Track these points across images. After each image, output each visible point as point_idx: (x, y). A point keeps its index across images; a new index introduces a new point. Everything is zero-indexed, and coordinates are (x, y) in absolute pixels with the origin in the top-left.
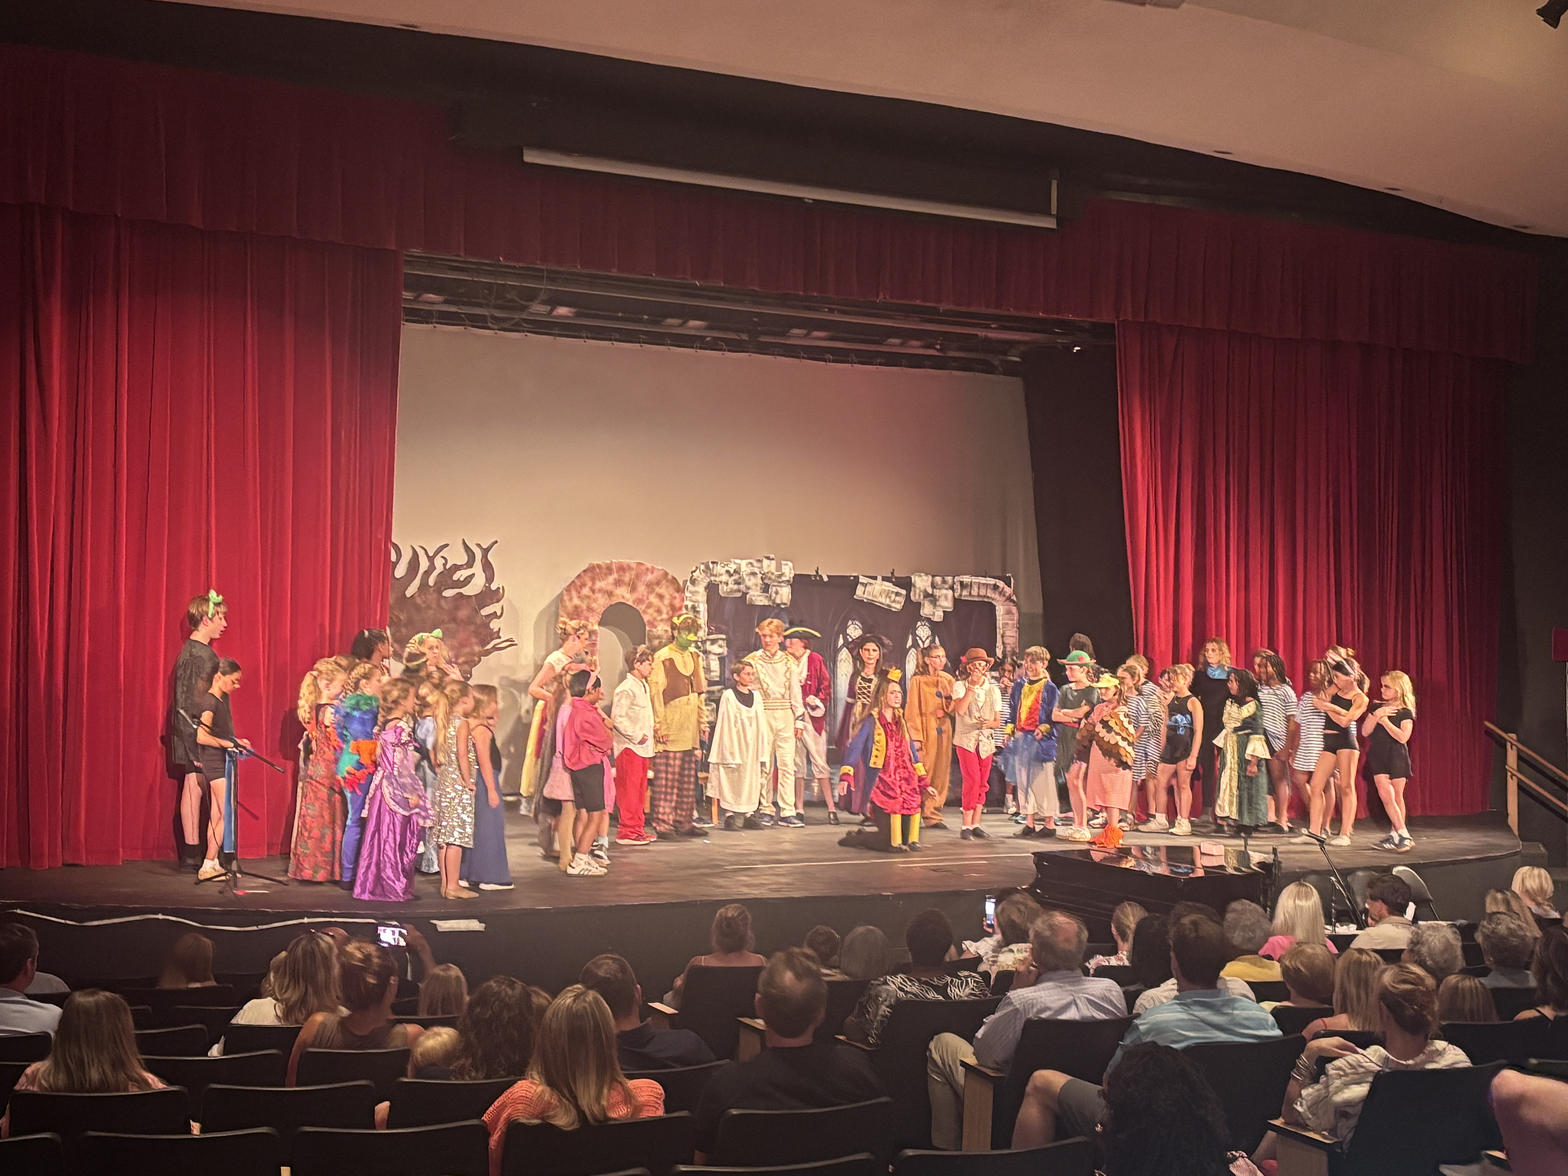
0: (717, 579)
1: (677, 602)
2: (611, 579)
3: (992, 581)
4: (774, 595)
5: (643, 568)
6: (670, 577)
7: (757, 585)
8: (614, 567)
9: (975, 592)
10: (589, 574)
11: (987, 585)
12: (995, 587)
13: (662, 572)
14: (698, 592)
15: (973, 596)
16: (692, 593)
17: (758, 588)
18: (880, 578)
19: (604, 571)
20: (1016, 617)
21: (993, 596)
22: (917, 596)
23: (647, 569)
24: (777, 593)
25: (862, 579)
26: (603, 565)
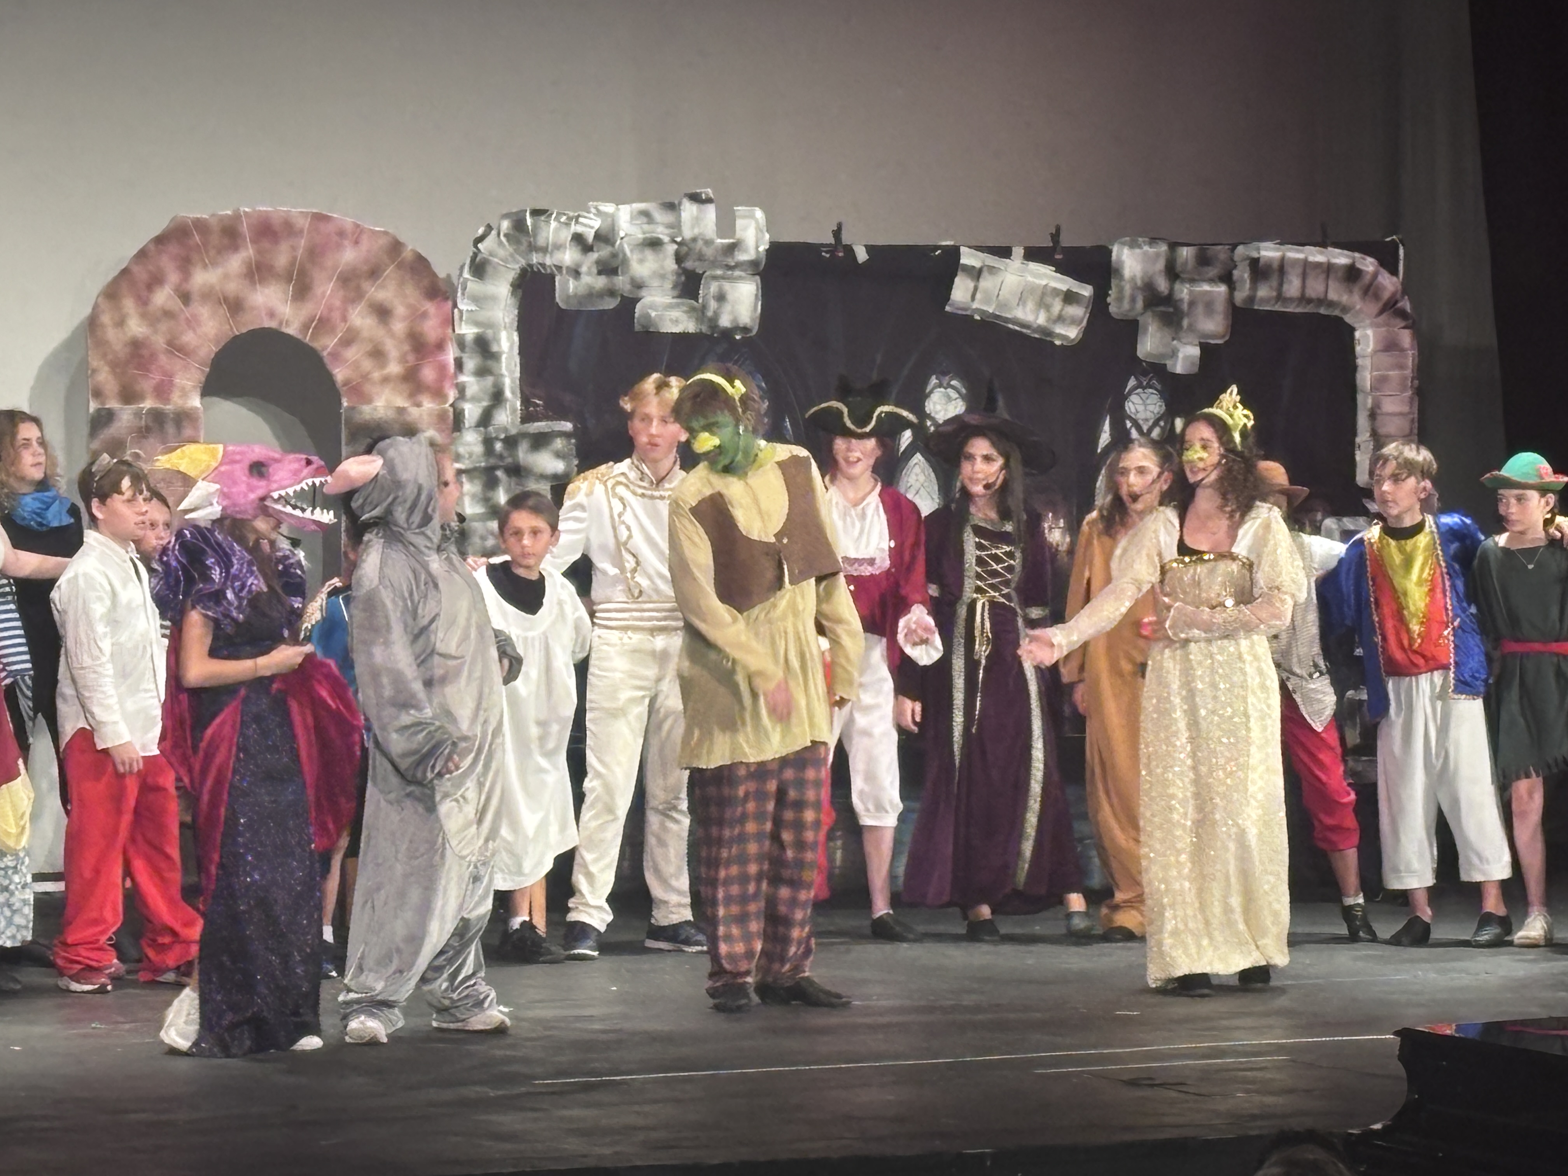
0: (548, 261)
1: (431, 329)
2: (236, 263)
3: (1341, 258)
4: (713, 305)
5: (330, 228)
6: (407, 254)
7: (663, 277)
8: (244, 228)
9: (1293, 287)
10: (174, 248)
11: (1328, 269)
12: (1352, 274)
13: (383, 241)
14: (494, 298)
15: (1291, 300)
16: (476, 299)
17: (668, 285)
18: (1018, 252)
19: (215, 239)
20: (1410, 359)
21: (1345, 299)
22: (1126, 305)
23: (341, 234)
24: (721, 298)
25: (969, 258)
26: (214, 222)
